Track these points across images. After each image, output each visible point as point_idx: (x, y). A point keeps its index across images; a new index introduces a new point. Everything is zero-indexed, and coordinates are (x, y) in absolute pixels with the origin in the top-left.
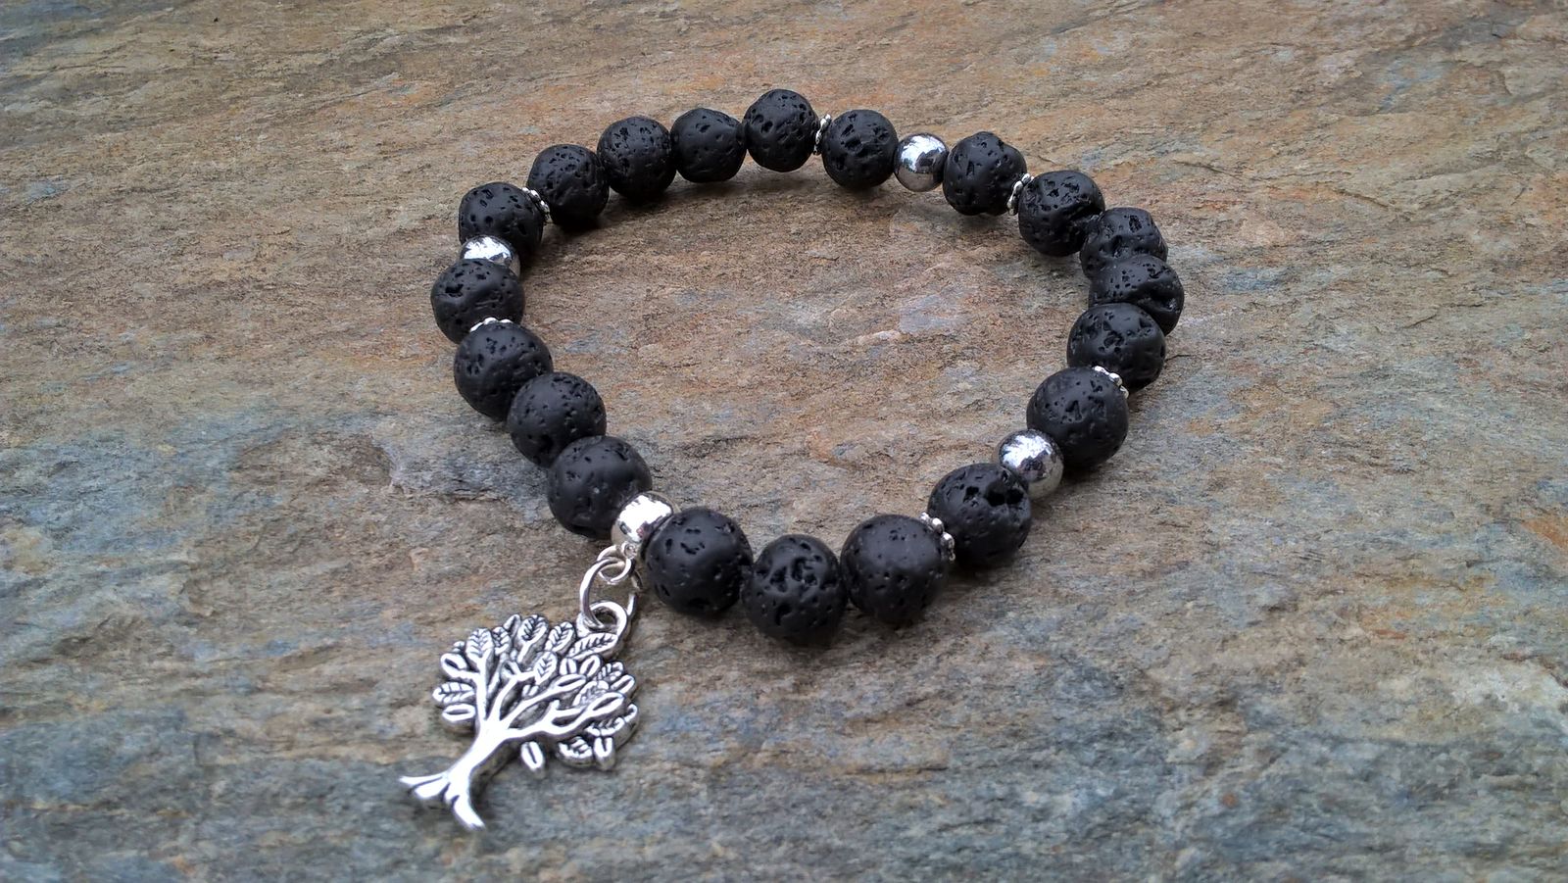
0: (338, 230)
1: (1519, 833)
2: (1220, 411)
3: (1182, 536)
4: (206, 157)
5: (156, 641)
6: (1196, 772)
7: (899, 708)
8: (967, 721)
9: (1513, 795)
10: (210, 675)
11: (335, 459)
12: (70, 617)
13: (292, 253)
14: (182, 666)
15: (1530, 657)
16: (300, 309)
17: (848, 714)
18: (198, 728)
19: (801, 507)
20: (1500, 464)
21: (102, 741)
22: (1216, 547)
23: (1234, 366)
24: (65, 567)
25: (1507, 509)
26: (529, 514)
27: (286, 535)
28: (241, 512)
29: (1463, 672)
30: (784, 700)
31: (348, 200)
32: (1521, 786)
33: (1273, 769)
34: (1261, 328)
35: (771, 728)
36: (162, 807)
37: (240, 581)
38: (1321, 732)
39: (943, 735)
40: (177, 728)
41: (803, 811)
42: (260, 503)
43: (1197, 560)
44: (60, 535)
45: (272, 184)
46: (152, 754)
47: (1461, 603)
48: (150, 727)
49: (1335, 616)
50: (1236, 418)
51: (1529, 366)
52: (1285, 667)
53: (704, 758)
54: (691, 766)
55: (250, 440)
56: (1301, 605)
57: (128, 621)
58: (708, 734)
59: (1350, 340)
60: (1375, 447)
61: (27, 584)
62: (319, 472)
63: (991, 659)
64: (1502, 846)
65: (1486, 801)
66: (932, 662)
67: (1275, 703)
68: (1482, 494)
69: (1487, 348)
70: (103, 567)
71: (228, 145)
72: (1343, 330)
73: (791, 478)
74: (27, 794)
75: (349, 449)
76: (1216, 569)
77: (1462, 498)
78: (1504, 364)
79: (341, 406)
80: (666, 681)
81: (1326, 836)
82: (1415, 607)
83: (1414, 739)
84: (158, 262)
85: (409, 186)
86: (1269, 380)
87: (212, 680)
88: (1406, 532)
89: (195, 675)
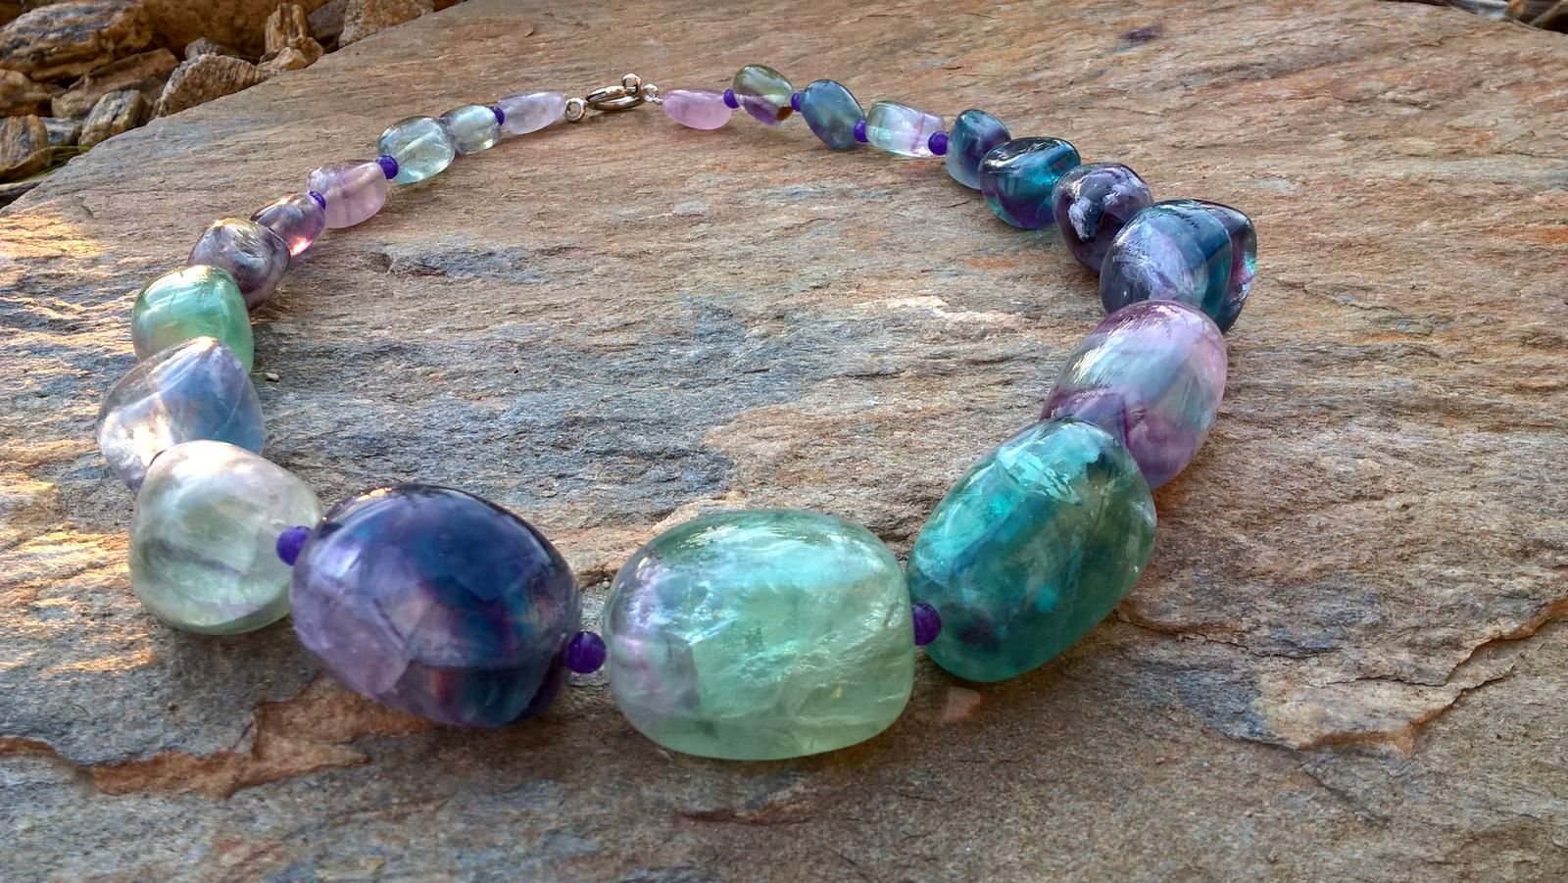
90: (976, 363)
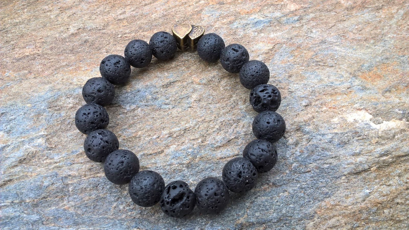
0: (55, 36)
1: (363, 149)
2: (289, 57)
3: (283, 91)
4: (12, 19)
5: (43, 156)
6: (293, 146)
7: (227, 143)
8: (242, 143)
9: (361, 141)
10: (59, 162)
11: (74, 101)
12: (19, 154)
13: (45, 44)
14: (52, 161)
15: (363, 109)
16: (52, 60)
17: (215, 146)
18: (62, 176)
19: (194, 97)
20: (353, 62)
21: (39, 183)
22: (292, 92)
23: (290, 45)
24: (13, 141)
25: (355, 73)
26: (128, 108)
27: (67, 123)
28: (54, 119)
29: (349, 115)
30: (200, 145)
31: (56, 26)
32: (363, 139)
33: (310, 143)
34: (295, 33)
35: (198, 152)
36: (58, 196)
37: (59, 137)
38: (320, 133)
39: (237, 147)
40: (56, 177)
41: (209, 170)
42: (58, 116)
43: (288, 96)
44: (9, 132)
45: (33, 24)
46: (52, 184)
47: (347, 98)
48: (50, 178)
49: (320, 106)
50: (292, 58)
51: (357, 35)
52: (310, 119)
53: (184, 162)
54: (182, 164)
55: (51, 99)
56: (312, 104)
57: (35, 152)
58: (184, 156)
59: (316, 34)
60: (324, 61)
61: (4, 147)
62: (71, 105)
63: (245, 128)
64: (360, 153)
65: (356, 143)
66: (232, 130)
67: (309, 128)
68: (349, 70)
69: (347, 32)
70: (23, 139)
71: (17, 14)
72: (314, 31)
73: (190, 90)
74: (24, 199)
75: (77, 98)
76: (292, 98)
77: (345, 71)
78: (351, 36)
79: (72, 87)
80: (171, 145)
81: (323, 156)
82: (337, 100)
83: (339, 132)
84: (8, 52)
85: (71, 20)
86: (299, 47)
87: (61, 163)
88: (333, 82)
89: (56, 163)
90: (399, 157)
